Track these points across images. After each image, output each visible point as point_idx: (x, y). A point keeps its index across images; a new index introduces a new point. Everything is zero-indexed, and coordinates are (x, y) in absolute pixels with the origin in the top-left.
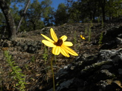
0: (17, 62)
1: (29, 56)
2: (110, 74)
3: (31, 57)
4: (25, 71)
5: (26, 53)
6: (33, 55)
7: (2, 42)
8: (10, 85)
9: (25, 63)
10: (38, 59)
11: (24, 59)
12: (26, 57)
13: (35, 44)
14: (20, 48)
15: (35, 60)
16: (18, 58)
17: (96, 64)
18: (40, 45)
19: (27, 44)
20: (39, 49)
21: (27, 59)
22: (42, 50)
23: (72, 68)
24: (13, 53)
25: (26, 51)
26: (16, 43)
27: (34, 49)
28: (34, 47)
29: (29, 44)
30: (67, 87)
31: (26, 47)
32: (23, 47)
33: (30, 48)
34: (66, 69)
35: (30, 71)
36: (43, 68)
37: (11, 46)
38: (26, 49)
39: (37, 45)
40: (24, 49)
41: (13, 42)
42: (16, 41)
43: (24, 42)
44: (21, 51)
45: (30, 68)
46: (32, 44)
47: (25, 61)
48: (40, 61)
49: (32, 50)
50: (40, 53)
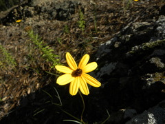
0: (47, 35)
1: (60, 25)
2: (162, 65)
3: (64, 26)
4: (59, 46)
5: (56, 22)
6: (65, 23)
7: (23, 11)
8: (45, 65)
9: (57, 35)
10: (73, 27)
11: (55, 30)
12: (57, 26)
13: (66, 7)
14: (47, 15)
15: (70, 30)
16: (47, 29)
17: (147, 44)
18: (73, 7)
19: (54, 8)
20: (73, 13)
21: (59, 30)
22: (77, 14)
23: (116, 45)
24: (39, 24)
25: (55, 19)
26: (40, 8)
27: (65, 14)
28: (65, 12)
29: (58, 7)
30: (109, 74)
31: (55, 13)
32: (50, 13)
33: (60, 13)
34: (108, 45)
35: (64, 46)
36: (81, 41)
37: (35, 15)
38: (55, 16)
39: (69, 7)
40: (52, 16)
41: (36, 8)
42: (40, 5)
43: (51, 6)
44: (49, 19)
45: (65, 42)
46: (62, 8)
47: (57, 32)
48: (75, 30)
49: (63, 16)
50: (74, 19)
